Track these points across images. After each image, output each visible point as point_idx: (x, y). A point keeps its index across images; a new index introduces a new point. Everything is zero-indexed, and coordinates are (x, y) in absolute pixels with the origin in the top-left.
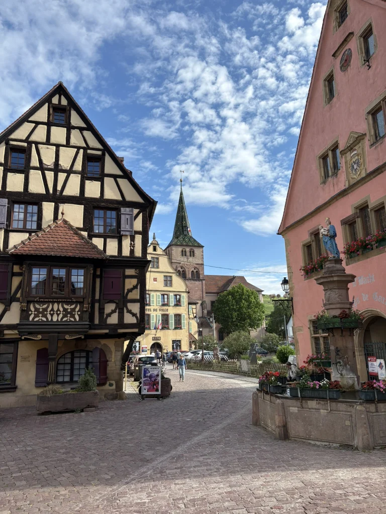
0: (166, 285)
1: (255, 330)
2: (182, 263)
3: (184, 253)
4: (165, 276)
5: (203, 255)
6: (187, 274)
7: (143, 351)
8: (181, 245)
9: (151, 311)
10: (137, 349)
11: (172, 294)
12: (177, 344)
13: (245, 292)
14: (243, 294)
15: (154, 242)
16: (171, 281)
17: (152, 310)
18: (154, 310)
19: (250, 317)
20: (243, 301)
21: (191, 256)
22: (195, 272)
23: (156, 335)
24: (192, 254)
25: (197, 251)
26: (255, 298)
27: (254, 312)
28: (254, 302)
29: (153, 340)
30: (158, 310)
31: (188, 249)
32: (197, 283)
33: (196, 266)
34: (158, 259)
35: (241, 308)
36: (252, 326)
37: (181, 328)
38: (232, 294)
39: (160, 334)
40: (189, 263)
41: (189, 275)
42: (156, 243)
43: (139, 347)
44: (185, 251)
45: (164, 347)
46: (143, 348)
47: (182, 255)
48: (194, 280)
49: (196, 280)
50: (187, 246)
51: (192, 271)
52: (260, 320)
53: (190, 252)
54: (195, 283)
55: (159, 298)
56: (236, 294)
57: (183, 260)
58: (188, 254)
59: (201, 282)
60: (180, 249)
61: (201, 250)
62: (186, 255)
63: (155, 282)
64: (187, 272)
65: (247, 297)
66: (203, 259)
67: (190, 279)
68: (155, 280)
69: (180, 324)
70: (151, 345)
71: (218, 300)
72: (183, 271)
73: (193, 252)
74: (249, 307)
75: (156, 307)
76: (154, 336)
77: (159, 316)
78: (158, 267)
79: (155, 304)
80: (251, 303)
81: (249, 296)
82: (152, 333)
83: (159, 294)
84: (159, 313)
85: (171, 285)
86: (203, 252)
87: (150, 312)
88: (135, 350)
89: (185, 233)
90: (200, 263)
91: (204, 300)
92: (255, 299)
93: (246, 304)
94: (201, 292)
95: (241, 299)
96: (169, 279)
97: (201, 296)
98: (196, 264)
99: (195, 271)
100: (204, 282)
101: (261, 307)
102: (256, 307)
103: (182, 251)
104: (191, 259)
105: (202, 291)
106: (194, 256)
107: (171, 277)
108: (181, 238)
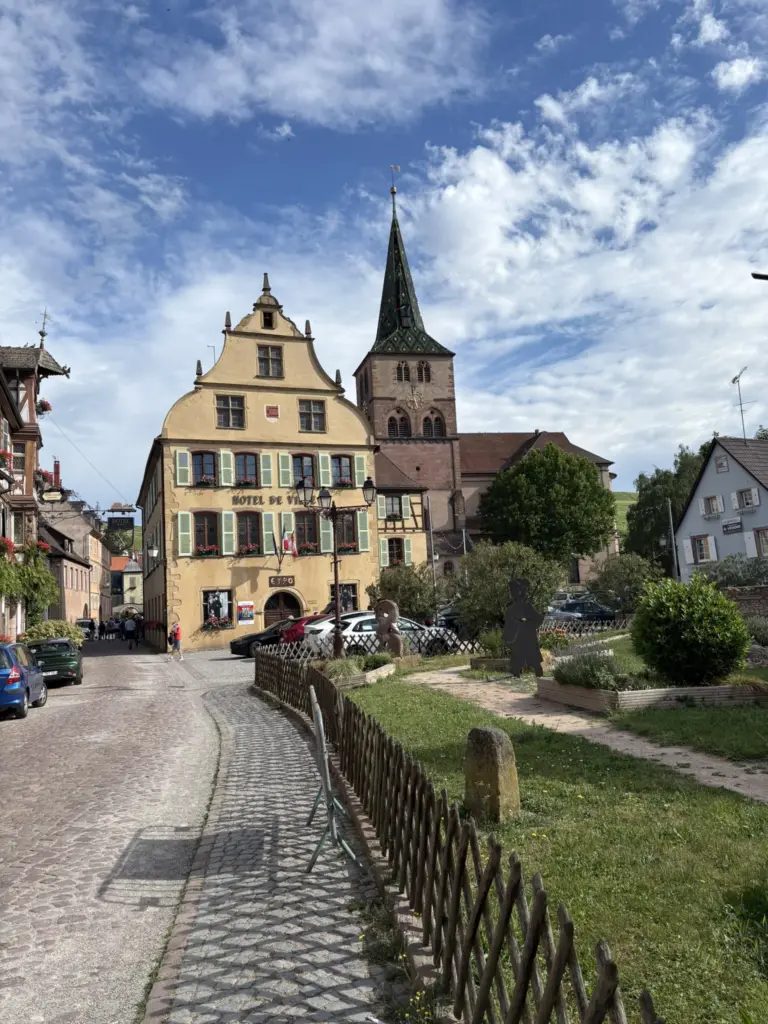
0: (307, 427)
1: (587, 558)
2: (400, 398)
3: (403, 374)
4: (302, 402)
5: (452, 377)
6: (413, 426)
7: (241, 618)
8: (395, 354)
9: (261, 503)
10: (224, 610)
11: (324, 455)
12: (346, 594)
13: (561, 461)
14: (556, 468)
15: (265, 301)
16: (322, 416)
17: (266, 500)
18: (272, 500)
19: (575, 526)
20: (557, 486)
21: (421, 380)
22: (433, 420)
23: (279, 571)
24: (425, 374)
25: (437, 366)
26: (588, 477)
27: (587, 513)
28: (585, 487)
29: (271, 585)
30: (284, 500)
31: (413, 364)
32: (439, 447)
33: (434, 404)
34: (278, 350)
35: (550, 504)
36: (582, 548)
37: (355, 551)
38: (528, 470)
39: (291, 567)
40: (418, 398)
41: (418, 429)
42: (272, 302)
43: (230, 607)
44: (407, 369)
45: (305, 605)
46: (240, 608)
47: (400, 379)
48: (430, 441)
49: (436, 441)
50: (412, 354)
51: (427, 419)
52: (602, 532)
53: (420, 371)
54: (432, 449)
55: (285, 465)
56: (537, 469)
57: (401, 392)
58: (414, 374)
59: (448, 445)
60: (393, 363)
61: (448, 363)
62: (408, 379)
63: (273, 420)
64: (413, 421)
65: (567, 474)
66: (453, 386)
67: (421, 439)
68: (272, 412)
69: (354, 538)
70: (265, 599)
71: (493, 487)
72: (402, 419)
73: (428, 369)
74: (572, 499)
75: (276, 493)
76: (274, 574)
77: (288, 517)
78: (280, 376)
79: (274, 482)
80: (577, 489)
81: (572, 473)
82: (269, 565)
83: (284, 452)
84: (288, 509)
85: (322, 428)
86: (451, 368)
87: (259, 506)
88: (217, 614)
89: (406, 321)
90: (445, 397)
91: (458, 488)
92: (588, 480)
93: (564, 491)
94: (451, 470)
95: (549, 481)
96: (314, 409)
97: (451, 479)
98: (435, 400)
99: (433, 418)
100: (456, 444)
101: (604, 499)
102: (591, 500)
103: (399, 369)
104: (421, 387)
105: (453, 467)
106: (428, 379)
107: (321, 404)
108: (394, 336)
